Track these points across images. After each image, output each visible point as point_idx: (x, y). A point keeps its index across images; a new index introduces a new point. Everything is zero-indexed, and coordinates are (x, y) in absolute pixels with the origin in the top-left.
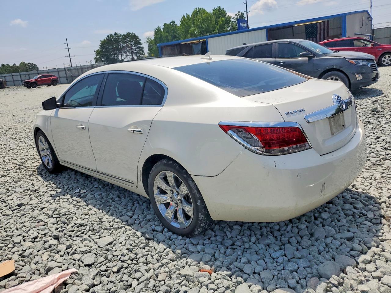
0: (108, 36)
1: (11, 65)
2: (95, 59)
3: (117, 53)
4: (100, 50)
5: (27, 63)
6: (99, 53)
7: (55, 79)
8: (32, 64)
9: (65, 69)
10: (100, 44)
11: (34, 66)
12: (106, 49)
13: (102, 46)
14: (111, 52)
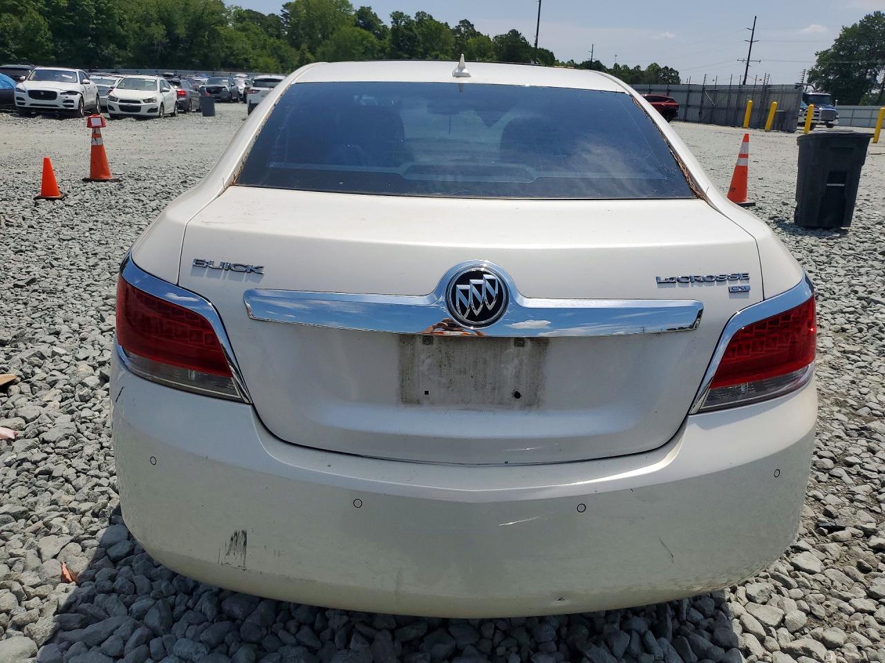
0: (868, 17)
1: (631, 67)
2: (810, 73)
3: (877, 64)
4: (832, 51)
5: (662, 66)
6: (827, 59)
7: (672, 108)
8: (672, 69)
9: (704, 89)
10: (838, 37)
11: (673, 74)
12: (851, 50)
13: (841, 42)
14: (862, 59)
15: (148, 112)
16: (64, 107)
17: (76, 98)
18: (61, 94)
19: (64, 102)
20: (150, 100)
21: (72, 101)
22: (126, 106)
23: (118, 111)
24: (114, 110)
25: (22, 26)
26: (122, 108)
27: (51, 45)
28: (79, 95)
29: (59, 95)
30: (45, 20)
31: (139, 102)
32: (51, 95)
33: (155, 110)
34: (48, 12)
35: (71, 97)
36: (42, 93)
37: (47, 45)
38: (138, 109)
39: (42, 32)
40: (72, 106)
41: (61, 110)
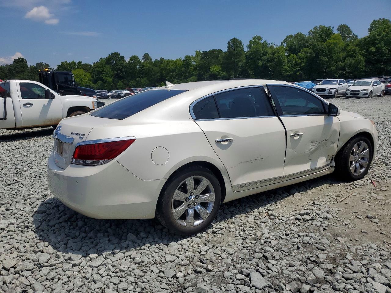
15: (363, 95)
16: (328, 94)
17: (333, 91)
18: (328, 89)
19: (328, 92)
20: (365, 90)
21: (332, 92)
22: (353, 93)
23: (349, 95)
24: (348, 95)
25: (353, 62)
26: (351, 94)
27: (364, 68)
28: (335, 89)
29: (327, 90)
30: (364, 58)
31: (359, 91)
32: (324, 90)
33: (367, 94)
34: (366, 54)
35: (331, 90)
36: (321, 89)
37: (362, 68)
38: (358, 94)
39: (361, 63)
40: (331, 94)
41: (327, 95)
